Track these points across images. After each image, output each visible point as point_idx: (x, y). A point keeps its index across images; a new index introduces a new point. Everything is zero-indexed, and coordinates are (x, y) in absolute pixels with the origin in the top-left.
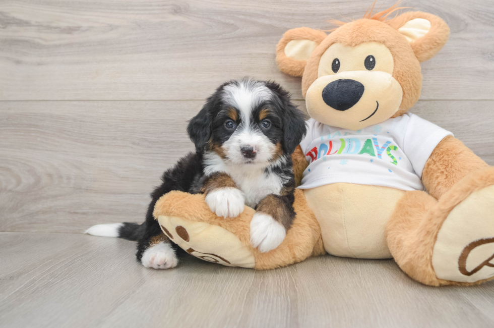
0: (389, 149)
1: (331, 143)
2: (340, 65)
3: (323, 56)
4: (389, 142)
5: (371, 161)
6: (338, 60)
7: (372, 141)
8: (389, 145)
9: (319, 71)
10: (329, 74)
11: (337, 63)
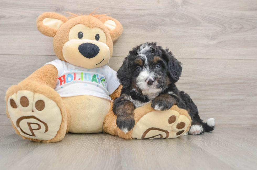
0: (102, 81)
1: (75, 74)
2: (83, 35)
3: (72, 29)
4: (103, 77)
5: (98, 86)
6: (82, 33)
7: (96, 76)
8: (103, 79)
9: (69, 36)
10: (76, 39)
11: (81, 34)
